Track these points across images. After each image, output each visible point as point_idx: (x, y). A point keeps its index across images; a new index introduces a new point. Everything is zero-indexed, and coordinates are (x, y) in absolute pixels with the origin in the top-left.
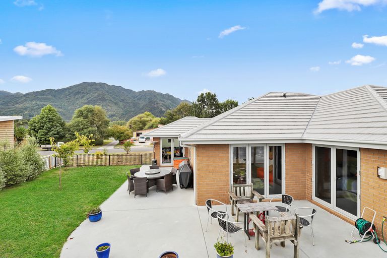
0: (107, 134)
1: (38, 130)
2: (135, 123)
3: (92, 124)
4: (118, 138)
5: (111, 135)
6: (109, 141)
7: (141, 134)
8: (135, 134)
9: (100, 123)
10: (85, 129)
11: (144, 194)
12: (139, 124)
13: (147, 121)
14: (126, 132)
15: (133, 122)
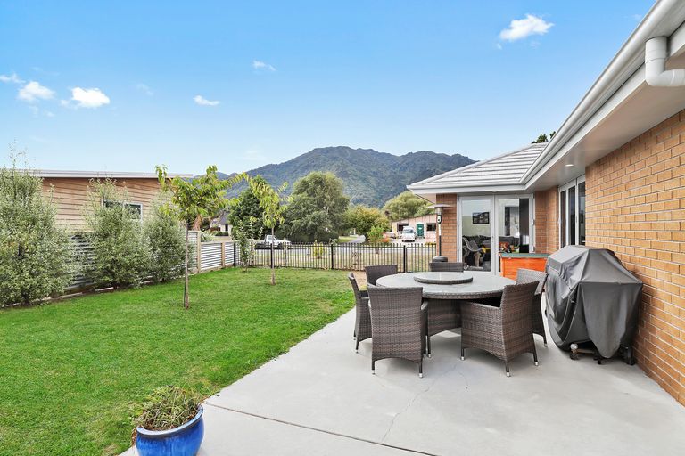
0: (344, 224)
1: (243, 215)
2: (396, 209)
3: (321, 205)
4: (364, 230)
5: (352, 226)
6: (347, 238)
7: (407, 225)
8: (394, 226)
9: (334, 202)
10: (309, 213)
11: (413, 361)
12: (403, 211)
13: (419, 205)
14: (378, 220)
15: (391, 206)
